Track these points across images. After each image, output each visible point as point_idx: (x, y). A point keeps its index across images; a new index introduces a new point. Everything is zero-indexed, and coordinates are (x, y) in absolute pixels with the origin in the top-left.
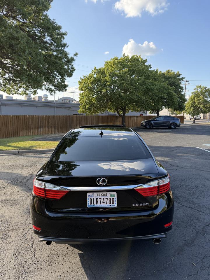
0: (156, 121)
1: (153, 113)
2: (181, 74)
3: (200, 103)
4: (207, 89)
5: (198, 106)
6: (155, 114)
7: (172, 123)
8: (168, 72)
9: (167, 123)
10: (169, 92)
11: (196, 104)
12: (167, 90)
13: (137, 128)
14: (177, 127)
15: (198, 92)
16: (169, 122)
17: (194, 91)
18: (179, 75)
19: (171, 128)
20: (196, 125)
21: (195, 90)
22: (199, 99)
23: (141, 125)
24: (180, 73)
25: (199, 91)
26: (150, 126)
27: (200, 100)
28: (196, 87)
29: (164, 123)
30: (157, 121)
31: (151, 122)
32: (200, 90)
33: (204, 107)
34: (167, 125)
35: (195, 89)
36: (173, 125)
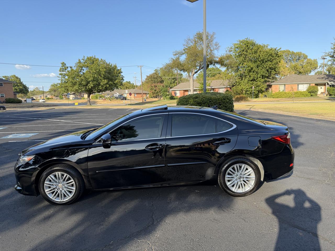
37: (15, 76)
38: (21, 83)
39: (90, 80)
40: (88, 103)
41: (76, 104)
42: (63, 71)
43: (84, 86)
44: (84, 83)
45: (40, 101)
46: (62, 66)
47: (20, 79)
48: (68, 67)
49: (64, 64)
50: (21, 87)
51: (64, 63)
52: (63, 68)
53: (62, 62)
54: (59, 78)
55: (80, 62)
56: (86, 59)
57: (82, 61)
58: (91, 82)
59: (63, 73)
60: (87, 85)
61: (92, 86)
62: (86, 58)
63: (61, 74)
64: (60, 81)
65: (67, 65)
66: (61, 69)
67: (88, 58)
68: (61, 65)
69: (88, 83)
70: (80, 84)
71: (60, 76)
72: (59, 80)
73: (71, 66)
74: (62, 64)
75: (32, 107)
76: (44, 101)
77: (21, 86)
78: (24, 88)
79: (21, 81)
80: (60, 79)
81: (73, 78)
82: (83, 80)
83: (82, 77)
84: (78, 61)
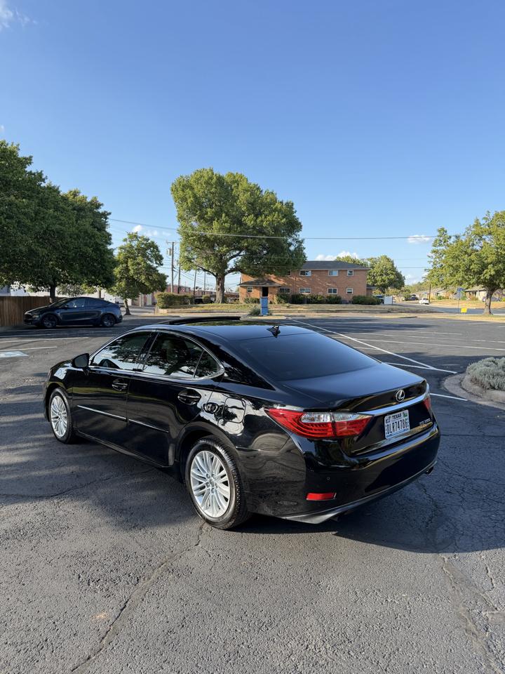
0: (66, 309)
1: (39, 290)
2: (102, 205)
3: (138, 272)
4: (149, 241)
5: (135, 277)
6: (44, 293)
7: (105, 315)
8: (75, 194)
9: (93, 314)
10: (97, 243)
11: (132, 272)
12: (90, 238)
13: (16, 327)
14: (116, 323)
15: (131, 247)
16: (99, 312)
17: (123, 244)
18: (98, 206)
19: (104, 326)
20: (132, 318)
21: (125, 243)
22: (136, 261)
23: (26, 321)
24: (100, 201)
25: (133, 244)
26: (52, 324)
27: (139, 264)
28: (127, 237)
29: (86, 315)
30: (68, 311)
31: (56, 312)
32: (135, 243)
33: (147, 279)
34: (95, 320)
35: (125, 240)
36: (108, 319)
37: (386, 257)
38: (393, 269)
39: (489, 260)
40: (486, 311)
41: (464, 310)
42: (440, 245)
43: (475, 273)
44: (474, 267)
45: (420, 302)
46: (438, 236)
47: (392, 262)
48: (450, 237)
49: (443, 231)
50: (392, 277)
51: (443, 229)
52: (441, 238)
53: (439, 228)
54: (430, 259)
55: (477, 225)
56: (491, 217)
57: (482, 222)
58: (490, 266)
59: (439, 248)
60: (480, 273)
61: (493, 273)
62: (491, 215)
63: (435, 252)
64: (432, 264)
65: (449, 234)
66: (436, 241)
67: (497, 215)
68: (438, 234)
69: (484, 267)
70: (468, 270)
71: (433, 255)
72: (430, 262)
73: (458, 234)
74: (439, 231)
75: (389, 312)
76: (427, 302)
77: (392, 274)
78: (398, 278)
79: (395, 266)
80: (433, 260)
81: (456, 258)
82: (473, 261)
83: (473, 257)
84: (473, 223)
